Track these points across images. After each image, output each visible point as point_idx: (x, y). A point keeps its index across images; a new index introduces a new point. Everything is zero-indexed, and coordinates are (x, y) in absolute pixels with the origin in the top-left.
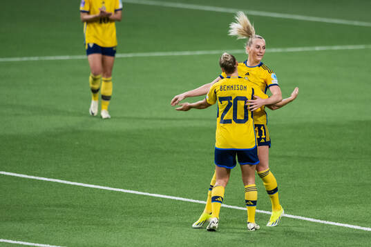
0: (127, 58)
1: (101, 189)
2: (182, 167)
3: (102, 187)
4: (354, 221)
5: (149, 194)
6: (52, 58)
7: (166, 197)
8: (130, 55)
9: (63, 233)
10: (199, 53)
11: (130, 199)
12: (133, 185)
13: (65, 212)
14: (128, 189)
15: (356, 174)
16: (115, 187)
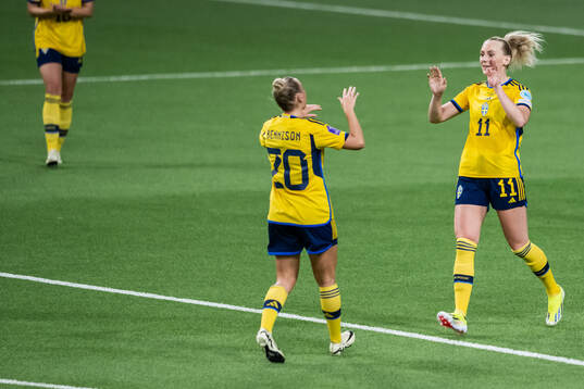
0: (138, 82)
1: (99, 292)
2: (227, 255)
3: (100, 288)
4: (503, 341)
5: (175, 299)
6: (19, 82)
7: (202, 303)
8: (144, 77)
9: (39, 362)
10: (253, 73)
11: (145, 307)
12: (150, 284)
13: (41, 328)
14: (142, 291)
15: (506, 266)
16: (121, 289)
